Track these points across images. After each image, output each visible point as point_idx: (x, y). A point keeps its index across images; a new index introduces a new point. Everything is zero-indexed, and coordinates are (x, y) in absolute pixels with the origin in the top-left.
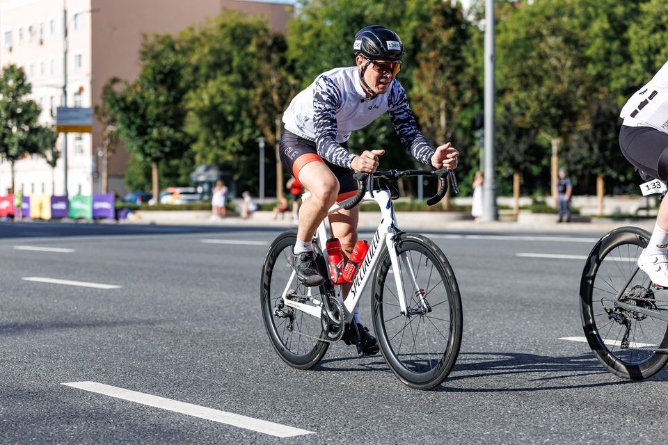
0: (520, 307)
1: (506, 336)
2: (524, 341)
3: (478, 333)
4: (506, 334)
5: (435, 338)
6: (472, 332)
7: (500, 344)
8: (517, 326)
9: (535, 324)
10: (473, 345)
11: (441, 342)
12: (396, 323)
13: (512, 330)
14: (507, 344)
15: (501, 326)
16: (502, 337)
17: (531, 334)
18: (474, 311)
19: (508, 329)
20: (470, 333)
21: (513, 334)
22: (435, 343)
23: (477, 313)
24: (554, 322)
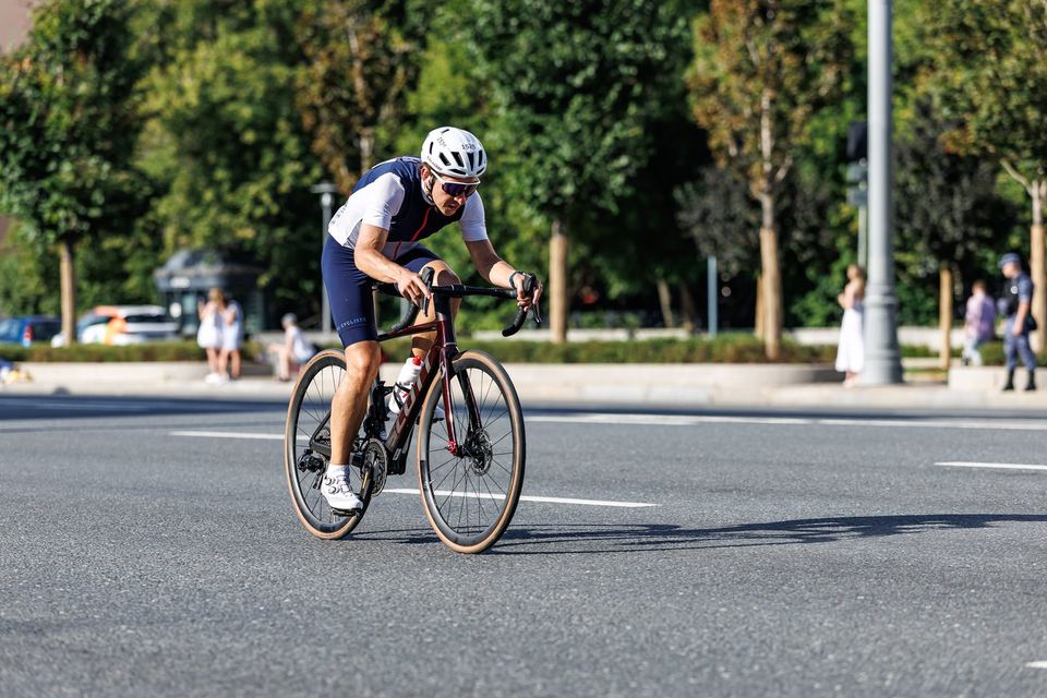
0: (939, 588)
1: (900, 659)
2: (944, 671)
3: (833, 652)
4: (900, 653)
5: (727, 663)
6: (818, 650)
7: (883, 679)
8: (929, 636)
9: (973, 629)
10: (819, 681)
11: (741, 674)
12: (634, 627)
13: (915, 644)
14: (902, 679)
15: (888, 634)
16: (890, 661)
17: (960, 653)
18: (825, 598)
19: (905, 642)
20: (812, 651)
21: (918, 654)
22: (726, 676)
23: (835, 605)
24: (1018, 625)
